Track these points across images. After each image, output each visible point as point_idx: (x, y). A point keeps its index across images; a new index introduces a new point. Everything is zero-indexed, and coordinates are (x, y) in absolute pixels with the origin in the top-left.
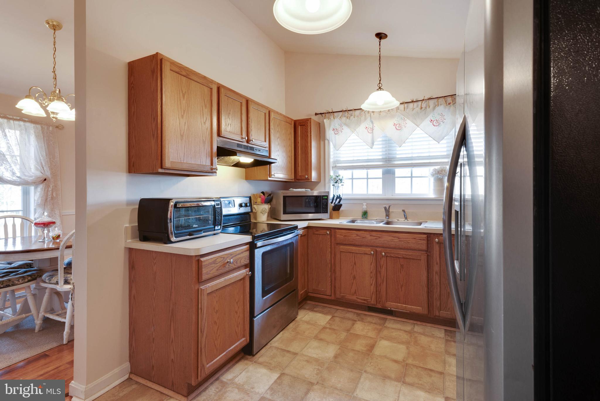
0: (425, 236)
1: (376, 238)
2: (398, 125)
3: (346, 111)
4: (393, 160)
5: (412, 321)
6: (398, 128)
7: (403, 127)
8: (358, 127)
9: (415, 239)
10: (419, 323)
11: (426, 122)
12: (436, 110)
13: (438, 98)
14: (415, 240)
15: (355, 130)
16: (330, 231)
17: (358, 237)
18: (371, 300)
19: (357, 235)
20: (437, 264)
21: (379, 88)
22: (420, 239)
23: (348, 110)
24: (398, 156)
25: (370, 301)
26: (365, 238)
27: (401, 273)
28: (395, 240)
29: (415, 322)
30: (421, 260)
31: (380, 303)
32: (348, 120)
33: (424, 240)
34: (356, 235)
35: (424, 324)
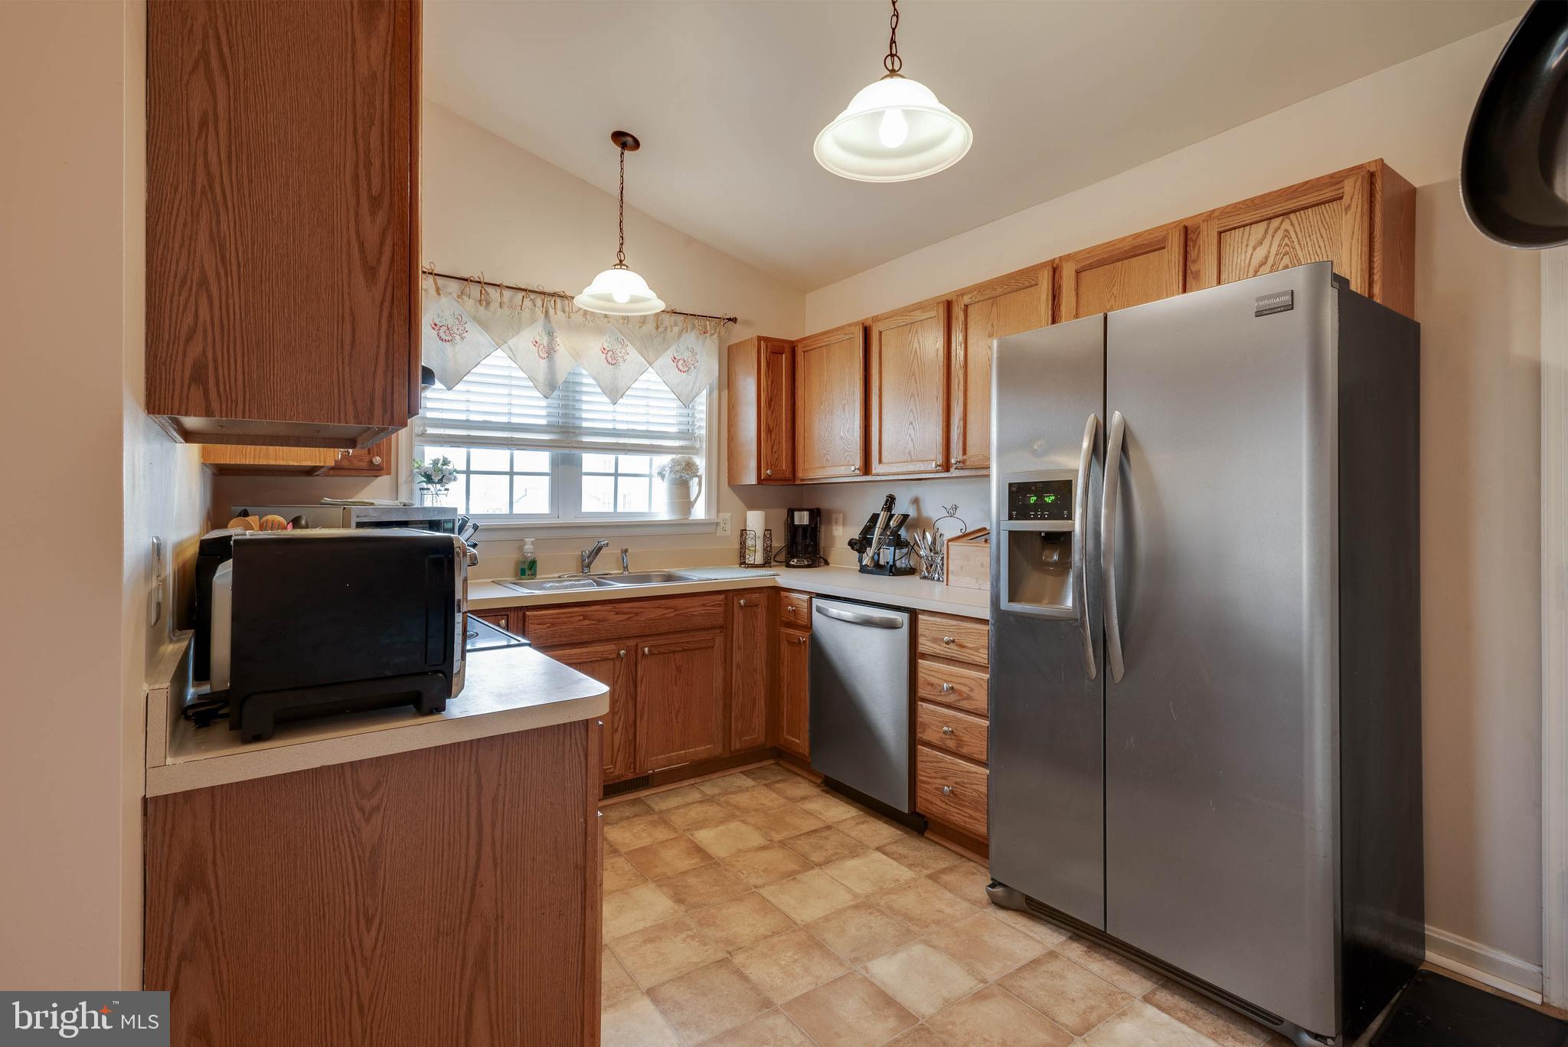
0: (722, 597)
1: (629, 616)
2: (610, 353)
3: (480, 282)
4: (577, 431)
5: (686, 783)
6: (610, 360)
7: (621, 360)
8: (513, 336)
9: (704, 605)
10: (698, 780)
11: (666, 359)
12: (682, 340)
13: (687, 314)
14: (704, 608)
15: (506, 342)
16: (505, 617)
17: (587, 622)
18: (615, 767)
19: (585, 617)
20: (739, 648)
21: (618, 262)
22: (713, 606)
23: (485, 281)
24: (585, 424)
25: (612, 770)
26: (603, 620)
27: (676, 684)
28: (667, 615)
29: (692, 781)
30: (713, 647)
31: (630, 769)
32: (482, 309)
33: (720, 605)
34: (581, 618)
35: (707, 778)
